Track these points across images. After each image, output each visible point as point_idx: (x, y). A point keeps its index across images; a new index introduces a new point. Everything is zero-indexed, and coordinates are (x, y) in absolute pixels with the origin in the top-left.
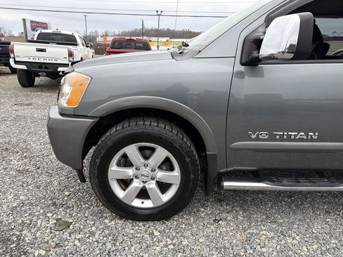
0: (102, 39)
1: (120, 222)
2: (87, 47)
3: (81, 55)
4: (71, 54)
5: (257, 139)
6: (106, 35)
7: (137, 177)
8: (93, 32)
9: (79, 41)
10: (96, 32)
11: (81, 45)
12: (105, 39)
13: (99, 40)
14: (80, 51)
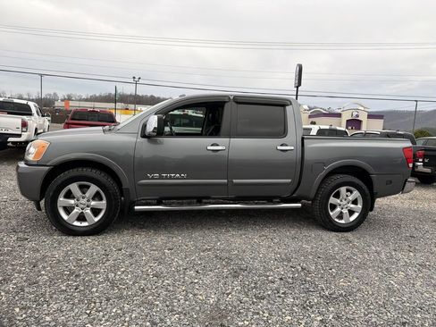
0: (63, 104)
1: (64, 238)
2: (43, 116)
3: (35, 125)
4: (24, 125)
5: (153, 178)
6: (69, 99)
7: (77, 206)
8: (50, 95)
9: (34, 110)
10: (55, 94)
11: (36, 114)
12: (67, 104)
13: (59, 104)
14: (35, 121)
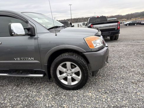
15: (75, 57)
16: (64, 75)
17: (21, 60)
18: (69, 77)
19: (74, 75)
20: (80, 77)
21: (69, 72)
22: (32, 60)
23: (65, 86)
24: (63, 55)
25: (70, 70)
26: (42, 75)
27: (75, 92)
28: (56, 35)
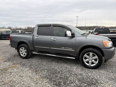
15: (96, 50)
16: (87, 60)
17: (65, 48)
18: (90, 62)
19: (93, 61)
20: (97, 62)
21: (91, 58)
22: (71, 49)
23: (87, 66)
24: (88, 49)
25: (92, 58)
26: (75, 58)
27: (93, 70)
28: (86, 38)
